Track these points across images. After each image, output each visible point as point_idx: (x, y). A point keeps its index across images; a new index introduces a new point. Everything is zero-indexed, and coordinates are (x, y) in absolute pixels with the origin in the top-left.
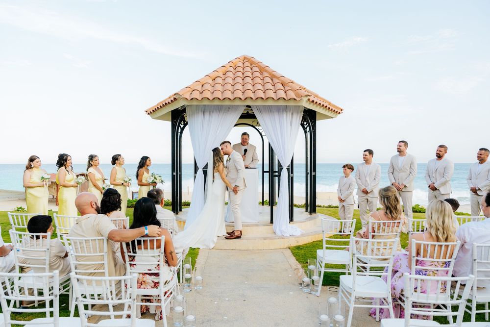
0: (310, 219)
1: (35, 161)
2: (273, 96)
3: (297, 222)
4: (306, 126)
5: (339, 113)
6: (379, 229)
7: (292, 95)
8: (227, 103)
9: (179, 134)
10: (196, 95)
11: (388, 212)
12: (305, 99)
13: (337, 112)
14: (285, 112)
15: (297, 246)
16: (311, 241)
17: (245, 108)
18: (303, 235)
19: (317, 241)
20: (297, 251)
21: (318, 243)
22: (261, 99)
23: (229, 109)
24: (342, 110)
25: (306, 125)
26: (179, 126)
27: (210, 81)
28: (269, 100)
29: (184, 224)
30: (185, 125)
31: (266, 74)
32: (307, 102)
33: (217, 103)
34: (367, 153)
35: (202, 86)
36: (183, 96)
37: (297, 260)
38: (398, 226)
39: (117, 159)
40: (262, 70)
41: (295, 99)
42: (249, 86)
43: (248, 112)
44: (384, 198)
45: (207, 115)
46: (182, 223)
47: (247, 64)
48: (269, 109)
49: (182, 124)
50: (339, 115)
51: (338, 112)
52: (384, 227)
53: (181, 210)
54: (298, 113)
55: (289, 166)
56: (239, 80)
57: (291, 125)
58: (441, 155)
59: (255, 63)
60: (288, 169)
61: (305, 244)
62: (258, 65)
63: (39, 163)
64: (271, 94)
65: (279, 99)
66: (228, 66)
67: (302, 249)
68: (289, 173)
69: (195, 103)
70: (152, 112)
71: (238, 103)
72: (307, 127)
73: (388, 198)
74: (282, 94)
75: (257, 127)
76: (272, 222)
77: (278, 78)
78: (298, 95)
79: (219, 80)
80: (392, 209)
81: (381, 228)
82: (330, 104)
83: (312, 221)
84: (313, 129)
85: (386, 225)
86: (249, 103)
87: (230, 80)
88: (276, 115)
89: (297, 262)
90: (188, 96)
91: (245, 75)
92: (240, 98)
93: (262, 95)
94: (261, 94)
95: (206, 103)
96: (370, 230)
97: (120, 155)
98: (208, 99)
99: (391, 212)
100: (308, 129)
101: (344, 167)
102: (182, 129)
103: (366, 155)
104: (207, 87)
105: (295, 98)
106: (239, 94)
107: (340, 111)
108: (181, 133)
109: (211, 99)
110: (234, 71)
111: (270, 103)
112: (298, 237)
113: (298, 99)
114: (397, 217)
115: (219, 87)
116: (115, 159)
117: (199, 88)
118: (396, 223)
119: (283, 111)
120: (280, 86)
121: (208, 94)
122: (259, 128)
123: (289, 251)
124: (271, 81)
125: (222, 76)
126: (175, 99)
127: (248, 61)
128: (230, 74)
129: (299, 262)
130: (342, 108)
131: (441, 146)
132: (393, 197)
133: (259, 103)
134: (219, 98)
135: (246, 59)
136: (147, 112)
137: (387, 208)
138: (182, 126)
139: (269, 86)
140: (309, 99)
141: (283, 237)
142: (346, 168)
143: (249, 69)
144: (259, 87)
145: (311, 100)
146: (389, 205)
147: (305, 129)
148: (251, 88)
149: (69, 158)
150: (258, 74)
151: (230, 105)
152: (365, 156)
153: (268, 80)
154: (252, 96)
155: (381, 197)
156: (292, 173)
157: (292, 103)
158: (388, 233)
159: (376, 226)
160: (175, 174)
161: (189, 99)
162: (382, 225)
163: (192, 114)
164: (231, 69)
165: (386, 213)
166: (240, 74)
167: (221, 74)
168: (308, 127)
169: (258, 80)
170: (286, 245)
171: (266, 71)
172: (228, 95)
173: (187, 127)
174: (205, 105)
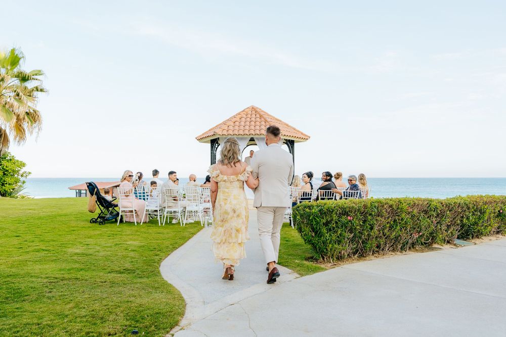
10: (225, 132)
13: (306, 138)
26: (215, 147)
27: (232, 124)
30: (218, 146)
31: (263, 119)
35: (228, 127)
36: (218, 133)
42: (252, 127)
47: (254, 112)
56: (248, 123)
59: (258, 112)
69: (225, 136)
71: (246, 136)
79: (237, 123)
82: (302, 134)
86: (252, 136)
87: (243, 123)
94: (258, 132)
104: (231, 128)
106: (247, 132)
115: (237, 128)
117: (226, 128)
121: (231, 132)
126: (214, 134)
127: (253, 109)
128: (243, 119)
139: (263, 127)
144: (258, 127)
150: (258, 119)
161: (221, 135)
164: (244, 116)
166: (248, 119)
167: (238, 119)
169: (258, 123)
171: (263, 117)
173: (220, 146)
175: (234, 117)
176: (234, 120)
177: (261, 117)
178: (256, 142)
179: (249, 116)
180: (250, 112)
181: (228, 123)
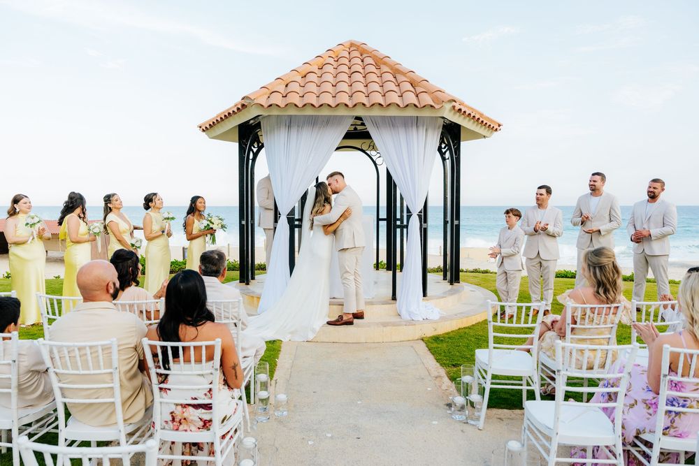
0: (452, 293)
1: (22, 201)
2: (398, 101)
3: (432, 298)
4: (444, 150)
5: (496, 130)
6: (584, 319)
7: (427, 99)
8: (325, 112)
9: (250, 161)
10: (277, 99)
11: (601, 291)
12: (448, 106)
14: (415, 128)
15: (434, 336)
16: (455, 328)
17: (352, 121)
18: (443, 319)
19: (465, 328)
20: (435, 345)
21: (467, 331)
22: (378, 106)
23: (328, 122)
24: (499, 126)
25: (444, 148)
26: (250, 149)
27: (298, 78)
28: (391, 106)
29: (258, 302)
30: (260, 148)
31: (385, 69)
32: (450, 111)
33: (309, 112)
34: (543, 191)
35: (286, 86)
36: (256, 102)
37: (438, 360)
38: (616, 314)
39: (151, 200)
40: (379, 62)
41: (432, 106)
42: (360, 87)
43: (355, 129)
44: (595, 268)
45: (294, 131)
46: (255, 299)
47: (356, 54)
48: (392, 122)
49: (254, 147)
50: (495, 133)
51: (495, 128)
52: (592, 315)
53: (253, 278)
54: (435, 129)
55: (420, 212)
56: (344, 77)
58: (656, 194)
59: (367, 52)
60: (420, 216)
61: (447, 334)
62: (372, 54)
63: (28, 204)
64: (394, 98)
65: (407, 105)
66: (326, 57)
67: (442, 340)
68: (421, 222)
69: (275, 112)
70: (208, 128)
71: (342, 112)
72: (445, 152)
73: (602, 268)
74: (411, 98)
75: (368, 152)
76: (394, 298)
77: (404, 74)
78: (436, 100)
79: (312, 77)
80: (608, 286)
81: (587, 316)
83: (455, 297)
84: (456, 155)
85: (596, 312)
86: (359, 112)
87: (329, 77)
88: (402, 132)
89: (438, 364)
90: (263, 101)
91: (352, 70)
92: (346, 105)
93: (381, 100)
95: (292, 112)
96: (569, 320)
97: (155, 194)
98: (296, 105)
99: (606, 291)
100: (447, 155)
101: (507, 212)
102: (256, 155)
103: (541, 194)
104: (294, 87)
105: (433, 104)
106: (344, 99)
107: (497, 127)
108: (254, 160)
109: (300, 105)
110: (335, 64)
111: (393, 112)
112: (435, 322)
113: (437, 107)
114: (615, 299)
115: (312, 87)
116: (149, 201)
117: (281, 88)
118: (612, 309)
119: (412, 126)
120: (407, 86)
121: (295, 99)
122: (373, 153)
123: (423, 345)
124: (393, 80)
125: (316, 71)
126: (243, 106)
127: (357, 49)
128: (329, 68)
129: (441, 365)
130: (500, 122)
131: (655, 181)
132: (611, 266)
133: (376, 112)
134: (312, 105)
135: (353, 45)
136: (200, 127)
137: (600, 284)
138: (255, 150)
139: (391, 86)
140: (454, 107)
141: (411, 322)
142: (511, 215)
143: (359, 61)
144: (376, 87)
145: (457, 108)
146: (604, 278)
147: (442, 154)
148: (364, 89)
150: (372, 69)
151: (331, 116)
152: (539, 196)
153: (390, 77)
154: (365, 101)
155: (589, 265)
156: (425, 222)
157: (427, 113)
158: (599, 325)
159: (579, 314)
160: (244, 222)
161: (266, 106)
162: (588, 312)
163: (270, 131)
164: (331, 61)
165: (598, 292)
166: (345, 68)
167: (315, 69)
168: (448, 152)
169: (373, 77)
170: (418, 335)
171: (385, 64)
172: (327, 99)
173: (263, 151)
174: (290, 117)
178: (370, 130)
180: (345, 54)
181: (286, 77)
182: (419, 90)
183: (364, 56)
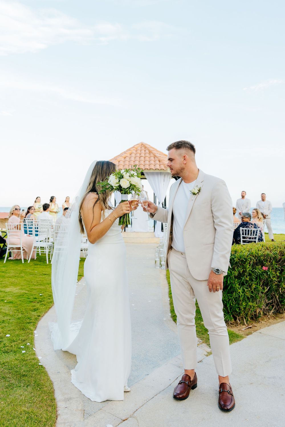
7: (162, 167)
14: (160, 175)
22: (147, 170)
27: (123, 159)
28: (151, 170)
31: (152, 155)
35: (119, 162)
41: (163, 169)
42: (142, 162)
47: (143, 148)
48: (153, 174)
56: (138, 159)
57: (164, 181)
59: (147, 148)
60: (163, 204)
62: (149, 148)
64: (152, 167)
65: (156, 169)
68: (163, 206)
74: (158, 167)
77: (157, 157)
79: (127, 159)
87: (133, 159)
91: (141, 156)
94: (147, 167)
104: (121, 162)
111: (152, 171)
113: (165, 169)
115: (127, 163)
120: (157, 162)
124: (154, 159)
127: (144, 146)
128: (133, 155)
133: (146, 171)
135: (142, 144)
139: (152, 162)
143: (144, 151)
144: (147, 162)
149: (54, 198)
150: (148, 155)
154: (143, 168)
157: (162, 171)
164: (134, 152)
166: (138, 155)
167: (128, 155)
169: (147, 159)
171: (152, 153)
175: (125, 152)
176: (124, 155)
177: (150, 152)
178: (146, 176)
179: (139, 152)
180: (139, 148)
181: (119, 159)
182: (161, 163)
183: (146, 149)
